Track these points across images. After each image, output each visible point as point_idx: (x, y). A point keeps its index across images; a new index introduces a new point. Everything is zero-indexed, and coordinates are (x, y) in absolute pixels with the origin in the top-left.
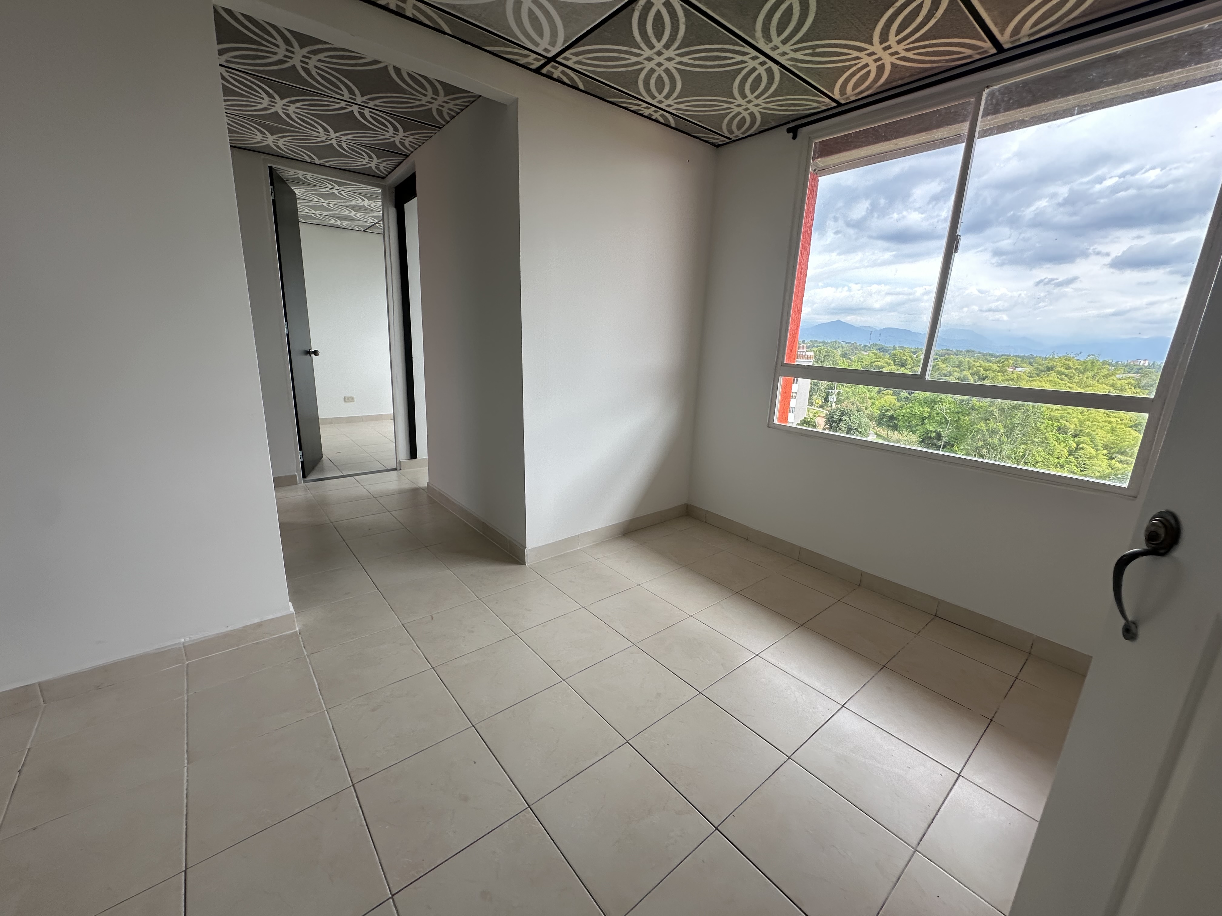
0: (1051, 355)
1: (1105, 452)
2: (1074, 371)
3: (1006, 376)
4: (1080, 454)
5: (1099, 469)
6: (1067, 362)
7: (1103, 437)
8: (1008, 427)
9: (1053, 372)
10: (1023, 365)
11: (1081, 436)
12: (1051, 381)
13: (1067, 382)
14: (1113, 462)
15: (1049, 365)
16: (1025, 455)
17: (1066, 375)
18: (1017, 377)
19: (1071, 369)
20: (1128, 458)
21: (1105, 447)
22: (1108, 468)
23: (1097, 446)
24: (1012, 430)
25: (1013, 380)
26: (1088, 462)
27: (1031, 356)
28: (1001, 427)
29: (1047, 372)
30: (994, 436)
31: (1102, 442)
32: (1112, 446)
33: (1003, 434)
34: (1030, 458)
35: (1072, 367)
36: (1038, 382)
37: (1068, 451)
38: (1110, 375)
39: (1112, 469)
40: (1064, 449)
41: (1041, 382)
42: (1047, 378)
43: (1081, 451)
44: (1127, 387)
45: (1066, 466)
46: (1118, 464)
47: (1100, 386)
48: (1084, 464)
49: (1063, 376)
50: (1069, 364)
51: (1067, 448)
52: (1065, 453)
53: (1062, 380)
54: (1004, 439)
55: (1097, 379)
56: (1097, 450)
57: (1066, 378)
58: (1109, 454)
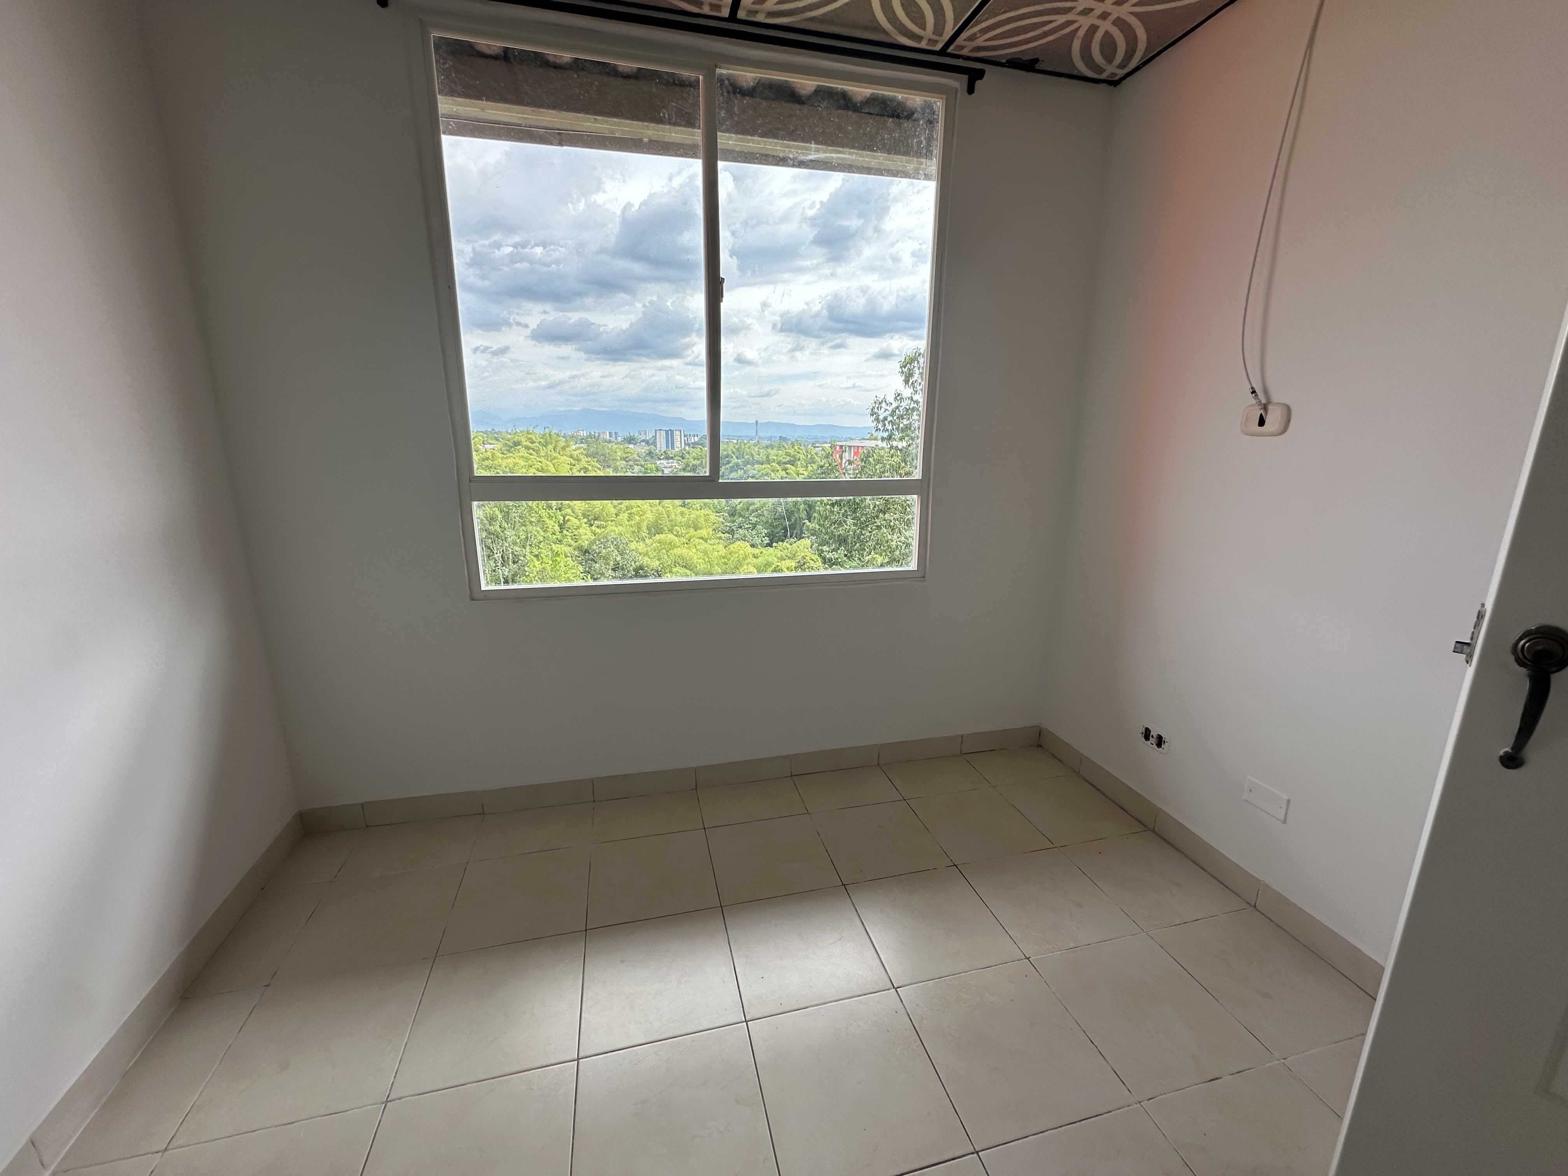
0: (513, 430)
1: (585, 520)
2: (538, 445)
3: (481, 455)
4: (569, 526)
5: (586, 537)
6: (529, 435)
7: (580, 507)
8: (503, 511)
9: (521, 447)
10: (490, 441)
11: (564, 509)
12: (523, 456)
13: (536, 457)
14: (593, 528)
15: (515, 440)
16: (527, 538)
17: (533, 450)
18: (492, 455)
19: (535, 442)
20: (602, 523)
21: (584, 516)
22: (592, 535)
23: (578, 516)
24: (508, 513)
25: (489, 458)
26: (576, 533)
27: (494, 431)
28: (497, 512)
29: (516, 447)
30: (494, 523)
31: (581, 511)
32: (589, 514)
33: (502, 519)
34: (532, 539)
35: (535, 440)
36: (512, 458)
37: (559, 526)
38: (566, 447)
39: (595, 535)
40: (555, 524)
41: (514, 458)
42: (519, 454)
43: (569, 523)
44: (581, 457)
45: (564, 540)
46: (598, 530)
47: (562, 457)
48: (574, 535)
49: (531, 451)
50: (532, 438)
51: (557, 522)
52: (557, 528)
53: (531, 454)
54: (505, 524)
55: (558, 451)
56: (579, 520)
57: (533, 452)
58: (588, 521)
